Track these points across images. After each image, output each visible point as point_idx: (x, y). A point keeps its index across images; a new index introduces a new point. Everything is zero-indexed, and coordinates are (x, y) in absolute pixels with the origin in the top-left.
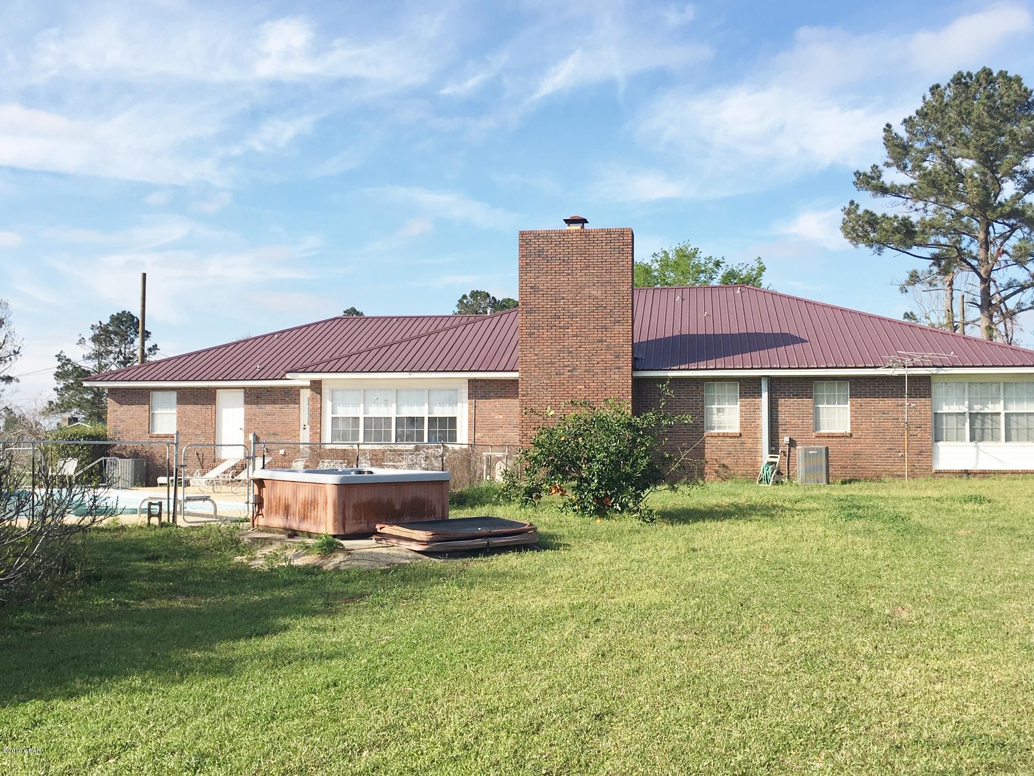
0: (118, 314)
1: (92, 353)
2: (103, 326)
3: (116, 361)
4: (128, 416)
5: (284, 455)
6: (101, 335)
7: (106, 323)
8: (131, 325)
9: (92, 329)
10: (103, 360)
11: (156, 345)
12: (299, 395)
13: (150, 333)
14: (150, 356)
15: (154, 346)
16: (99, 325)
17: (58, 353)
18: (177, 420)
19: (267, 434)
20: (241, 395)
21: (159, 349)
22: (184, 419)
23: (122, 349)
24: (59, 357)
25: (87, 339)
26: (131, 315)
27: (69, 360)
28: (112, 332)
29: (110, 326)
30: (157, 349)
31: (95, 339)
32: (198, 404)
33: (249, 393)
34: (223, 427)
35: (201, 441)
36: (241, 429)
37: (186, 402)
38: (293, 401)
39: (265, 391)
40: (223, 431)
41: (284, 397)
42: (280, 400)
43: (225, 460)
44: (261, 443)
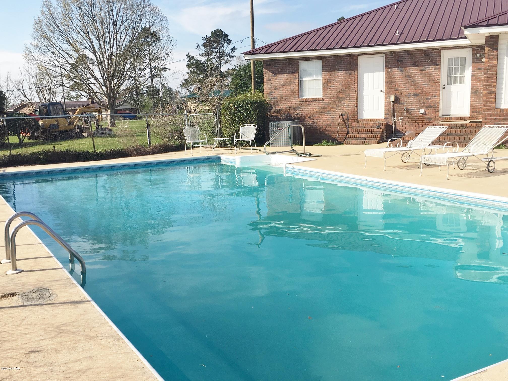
0: (215, 30)
1: (204, 52)
2: (208, 37)
3: (216, 57)
4: (281, 84)
5: (425, 114)
6: (207, 43)
7: (209, 36)
8: (222, 36)
9: (203, 40)
10: (209, 57)
11: (235, 47)
12: (440, 56)
13: (231, 40)
14: (232, 53)
15: (233, 47)
16: (206, 37)
17: (188, 54)
18: (323, 85)
19: (407, 96)
20: (381, 60)
21: (236, 49)
22: (330, 85)
23: (218, 50)
24: (188, 56)
25: (200, 45)
26: (221, 31)
27: (193, 57)
28: (212, 41)
29: (212, 38)
30: (235, 49)
31: (204, 45)
32: (341, 70)
33: (390, 57)
34: (364, 90)
35: (345, 103)
36: (381, 91)
37: (331, 69)
38: (434, 63)
39: (405, 54)
40: (364, 94)
41: (425, 59)
42: (421, 62)
43: (367, 120)
44: (402, 104)
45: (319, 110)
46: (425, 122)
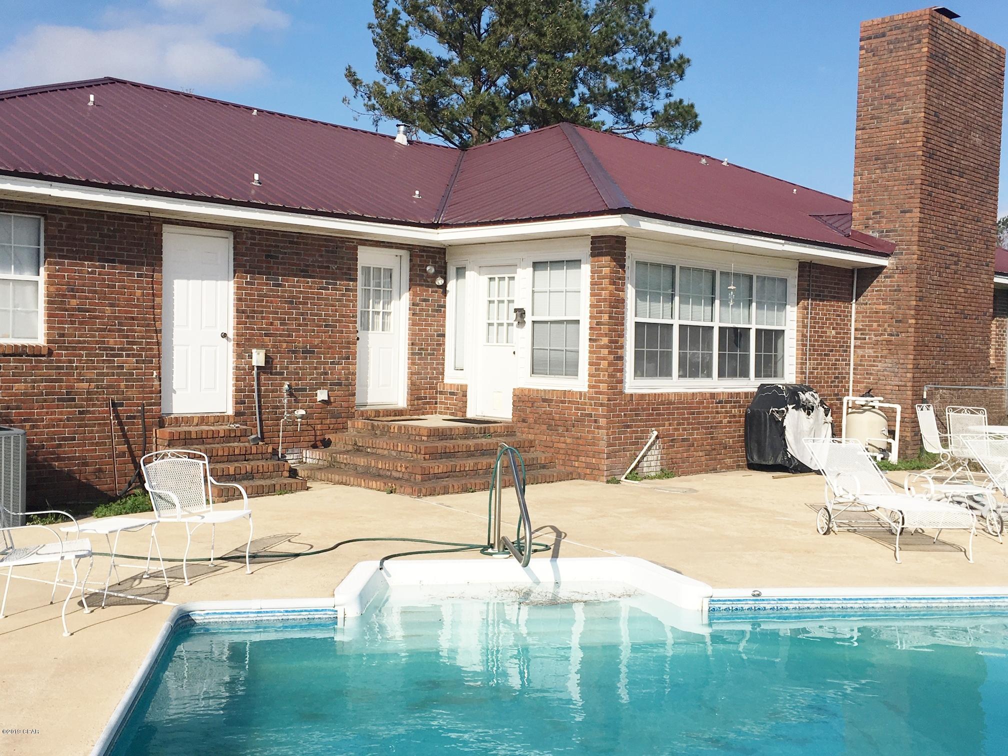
5: (329, 402)
18: (49, 302)
22: (73, 302)
32: (113, 261)
33: (249, 241)
34: (175, 329)
35: (122, 367)
36: (224, 335)
37: (77, 252)
38: (346, 274)
39: (285, 242)
40: (176, 340)
41: (327, 262)
42: (319, 267)
43: (188, 420)
44: (276, 374)
45: (34, 388)
46: (328, 421)
